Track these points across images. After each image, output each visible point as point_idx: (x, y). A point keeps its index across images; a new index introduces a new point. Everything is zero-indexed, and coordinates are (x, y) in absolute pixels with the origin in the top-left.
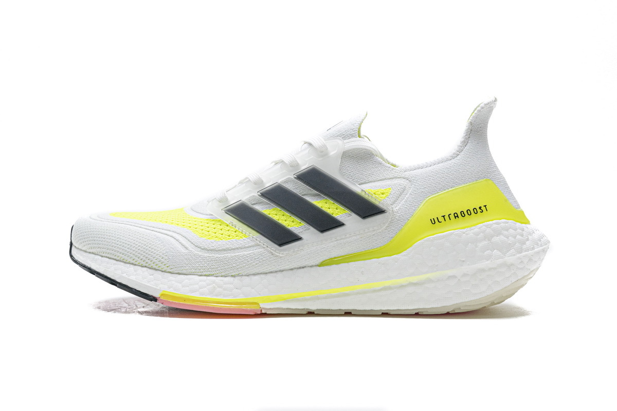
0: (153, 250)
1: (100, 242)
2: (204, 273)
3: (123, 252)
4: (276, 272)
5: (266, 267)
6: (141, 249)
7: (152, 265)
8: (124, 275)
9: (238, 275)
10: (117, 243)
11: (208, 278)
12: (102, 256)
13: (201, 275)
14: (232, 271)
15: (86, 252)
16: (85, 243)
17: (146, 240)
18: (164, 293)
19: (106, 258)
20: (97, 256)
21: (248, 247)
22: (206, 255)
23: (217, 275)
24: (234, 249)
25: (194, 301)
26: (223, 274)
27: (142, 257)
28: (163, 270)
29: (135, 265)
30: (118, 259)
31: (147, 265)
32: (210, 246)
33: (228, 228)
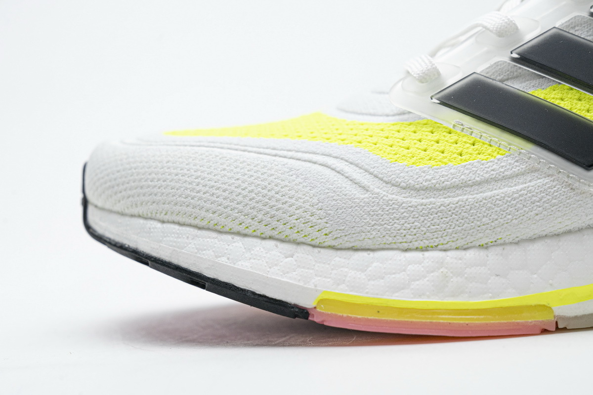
0: (286, 199)
1: (155, 190)
2: (416, 244)
3: (214, 207)
4: (580, 230)
5: (560, 220)
6: (258, 199)
7: (288, 232)
8: (223, 260)
9: (495, 244)
10: (198, 188)
11: (427, 254)
12: (163, 222)
13: (406, 250)
14: (481, 235)
15: (123, 214)
16: (119, 195)
17: (265, 176)
18: (326, 297)
19: (172, 226)
20: (152, 222)
21: (511, 177)
22: (415, 201)
23: (445, 247)
24: (479, 184)
25: (401, 311)
26: (460, 243)
27: (260, 216)
28: (317, 242)
29: (245, 235)
30: (204, 223)
31: (275, 233)
32: (420, 179)
33: (454, 137)
